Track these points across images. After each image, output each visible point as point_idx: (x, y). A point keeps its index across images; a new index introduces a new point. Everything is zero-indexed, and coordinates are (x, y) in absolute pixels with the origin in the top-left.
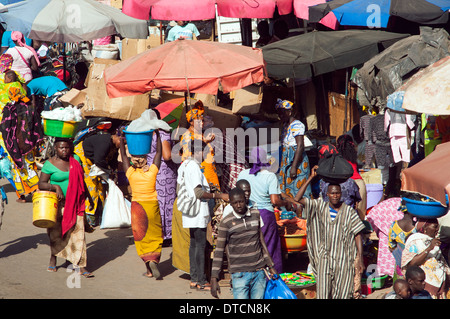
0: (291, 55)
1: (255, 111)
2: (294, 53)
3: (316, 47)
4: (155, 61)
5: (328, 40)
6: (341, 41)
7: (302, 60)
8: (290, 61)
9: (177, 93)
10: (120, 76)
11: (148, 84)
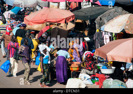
0: (83, 13)
1: (73, 30)
2: (84, 13)
3: (91, 11)
4: (44, 14)
5: (95, 9)
6: (99, 10)
7: (87, 15)
8: (83, 15)
9: (55, 23)
10: (33, 19)
11: (45, 21)
